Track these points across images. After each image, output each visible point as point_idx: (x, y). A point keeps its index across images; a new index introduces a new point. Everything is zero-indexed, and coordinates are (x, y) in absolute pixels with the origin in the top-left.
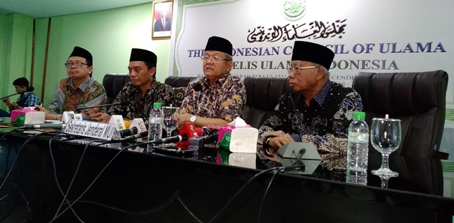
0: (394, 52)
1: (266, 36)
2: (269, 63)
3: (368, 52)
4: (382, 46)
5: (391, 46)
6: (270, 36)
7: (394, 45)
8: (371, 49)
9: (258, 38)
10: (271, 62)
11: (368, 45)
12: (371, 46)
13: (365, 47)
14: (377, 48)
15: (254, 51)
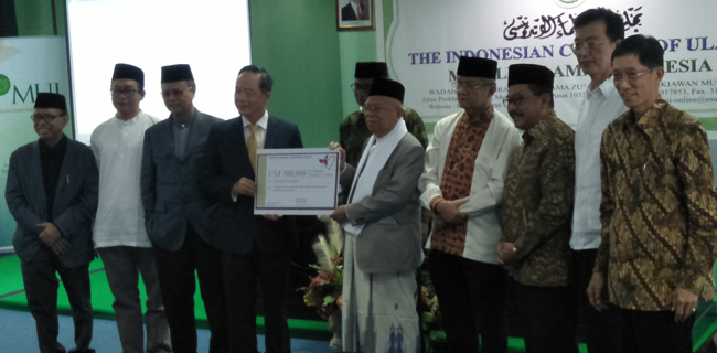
0: (704, 48)
1: (532, 31)
3: (673, 50)
4: (689, 41)
5: (701, 41)
6: (538, 30)
7: (705, 40)
8: (677, 45)
9: (520, 33)
11: (673, 41)
12: (676, 42)
13: (669, 43)
14: (684, 44)
15: (515, 52)
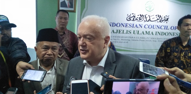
2: (137, 32)
3: (175, 30)
6: (138, 19)
9: (132, 19)
10: (138, 31)
13: (174, 27)
15: (130, 25)
